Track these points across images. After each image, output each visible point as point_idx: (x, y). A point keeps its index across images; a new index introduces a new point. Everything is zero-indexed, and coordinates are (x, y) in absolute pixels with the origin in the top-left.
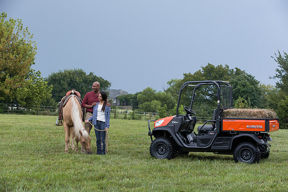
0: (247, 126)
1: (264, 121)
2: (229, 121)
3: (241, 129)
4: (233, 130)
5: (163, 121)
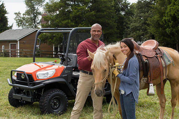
5: (54, 70)
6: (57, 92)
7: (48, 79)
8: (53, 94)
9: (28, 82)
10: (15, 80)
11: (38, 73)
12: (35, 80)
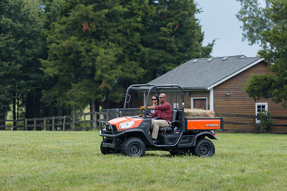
0: (207, 125)
1: (219, 120)
2: (192, 121)
3: (202, 128)
4: (195, 129)
5: (133, 122)
6: (135, 140)
7: (128, 129)
8: (132, 140)
9: (113, 132)
10: (105, 132)
11: (121, 124)
12: (118, 129)
